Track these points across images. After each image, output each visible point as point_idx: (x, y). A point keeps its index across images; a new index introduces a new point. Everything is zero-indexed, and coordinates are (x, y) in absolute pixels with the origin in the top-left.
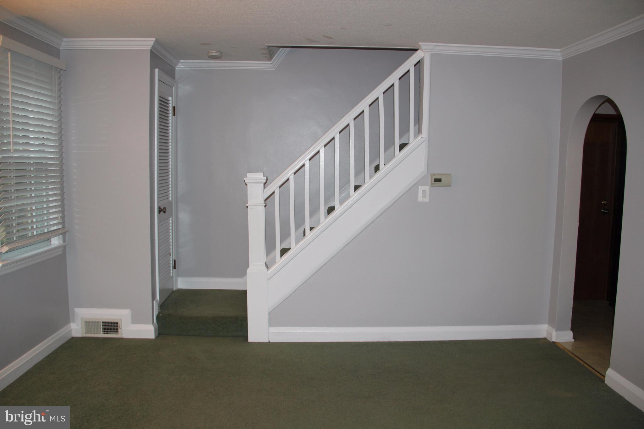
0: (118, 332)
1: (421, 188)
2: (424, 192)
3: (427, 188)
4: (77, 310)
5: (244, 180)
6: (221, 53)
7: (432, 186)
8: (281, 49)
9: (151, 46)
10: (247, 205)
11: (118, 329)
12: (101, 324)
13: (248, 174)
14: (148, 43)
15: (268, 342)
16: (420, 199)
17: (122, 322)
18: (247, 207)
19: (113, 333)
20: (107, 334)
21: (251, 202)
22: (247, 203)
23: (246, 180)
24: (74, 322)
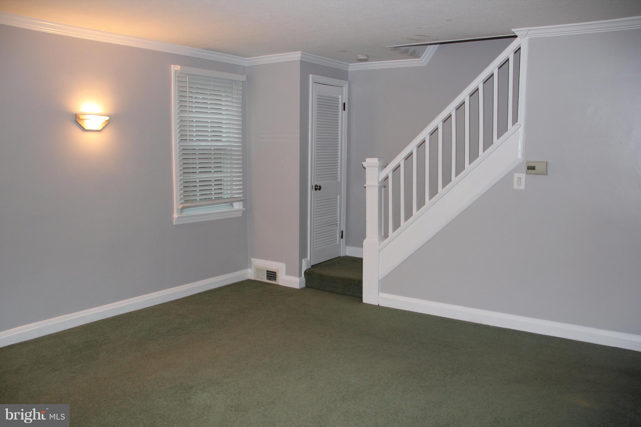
0: (276, 280)
1: (516, 175)
2: (519, 179)
3: (523, 176)
4: (253, 259)
5: (363, 165)
6: (368, 56)
7: (527, 174)
8: (429, 46)
9: (300, 58)
10: (365, 185)
11: (276, 278)
12: (266, 272)
13: (367, 159)
14: (296, 56)
15: (378, 305)
16: (515, 187)
17: (278, 273)
18: (365, 187)
19: (273, 280)
20: (270, 280)
21: (368, 183)
22: (366, 184)
23: (364, 164)
24: (250, 268)
